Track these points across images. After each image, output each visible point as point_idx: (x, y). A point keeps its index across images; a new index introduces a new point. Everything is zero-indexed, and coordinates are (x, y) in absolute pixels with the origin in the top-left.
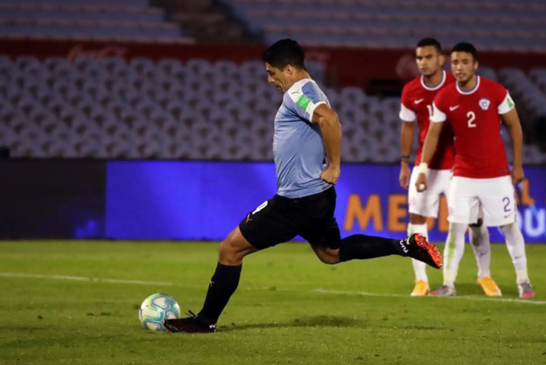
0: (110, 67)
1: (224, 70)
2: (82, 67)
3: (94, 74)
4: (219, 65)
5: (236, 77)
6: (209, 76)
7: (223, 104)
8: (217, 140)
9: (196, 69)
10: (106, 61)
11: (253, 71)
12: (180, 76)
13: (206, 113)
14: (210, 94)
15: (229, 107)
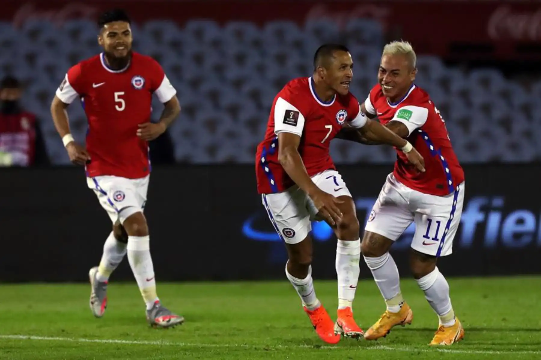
0: (75, 34)
1: (239, 34)
2: (34, 34)
3: (51, 44)
4: (232, 27)
5: (257, 44)
6: (216, 44)
7: (238, 84)
8: (231, 135)
9: (199, 34)
10: (70, 25)
11: (280, 34)
12: (176, 45)
13: (214, 96)
14: (219, 69)
15: (247, 88)
